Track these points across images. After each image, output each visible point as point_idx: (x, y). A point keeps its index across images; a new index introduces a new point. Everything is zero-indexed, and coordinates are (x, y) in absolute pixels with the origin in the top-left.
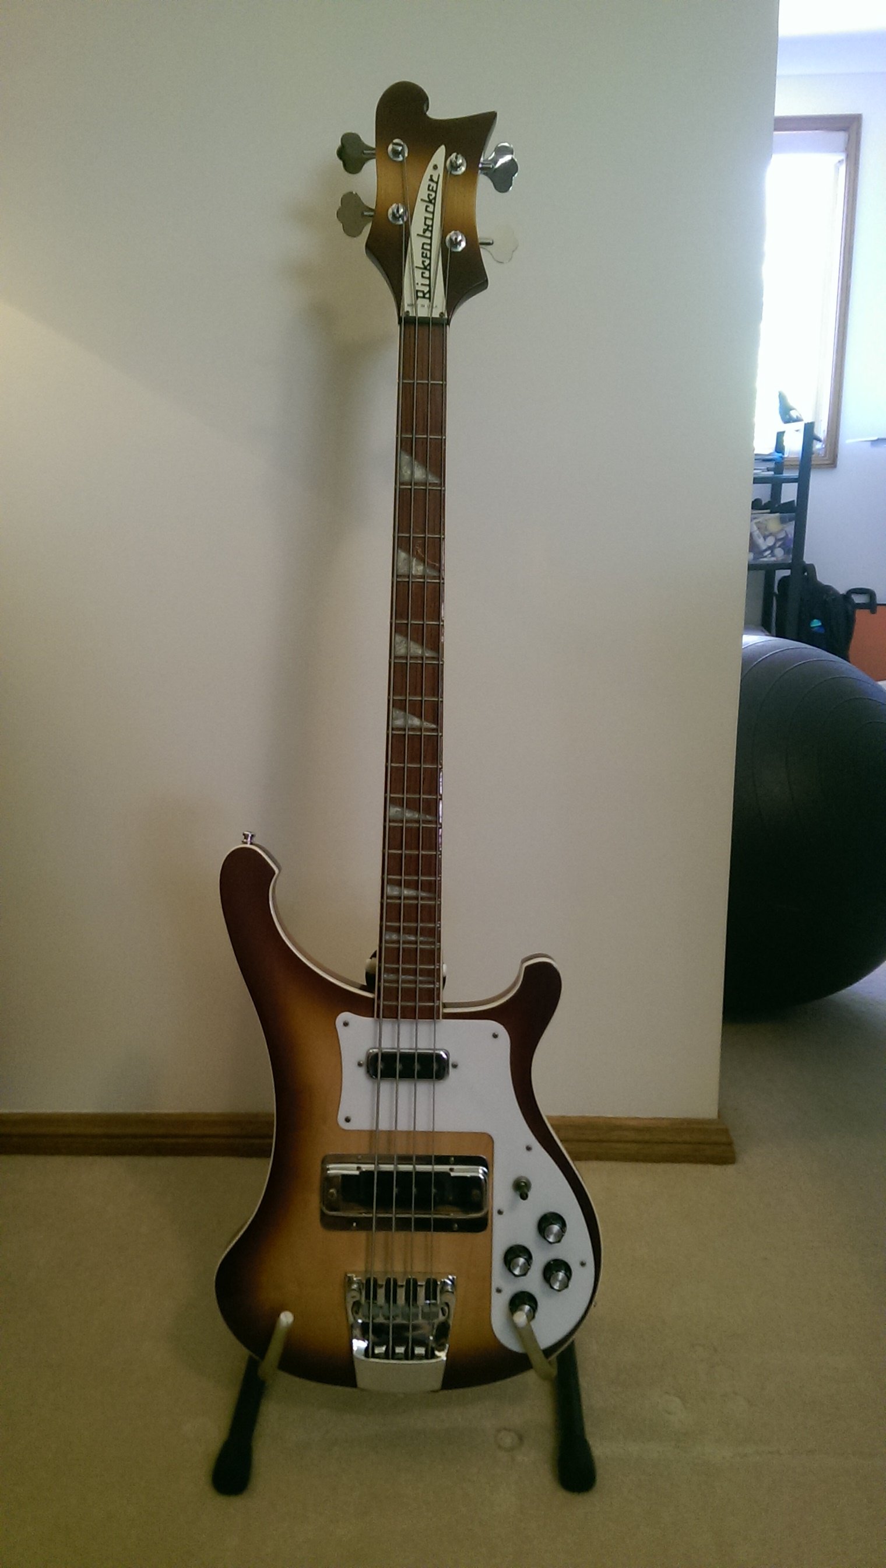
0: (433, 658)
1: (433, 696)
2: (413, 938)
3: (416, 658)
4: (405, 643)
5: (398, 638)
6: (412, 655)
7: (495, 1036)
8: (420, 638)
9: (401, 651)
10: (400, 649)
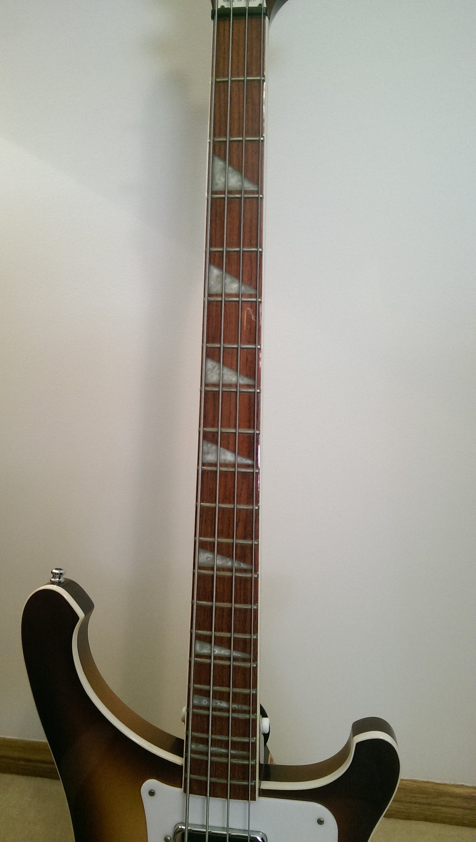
0: (249, 386)
1: (249, 427)
2: (224, 705)
3: (230, 385)
4: (218, 369)
5: (211, 364)
6: (225, 382)
7: (320, 822)
8: (234, 363)
9: (213, 378)
10: (212, 376)
